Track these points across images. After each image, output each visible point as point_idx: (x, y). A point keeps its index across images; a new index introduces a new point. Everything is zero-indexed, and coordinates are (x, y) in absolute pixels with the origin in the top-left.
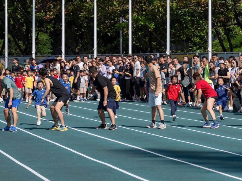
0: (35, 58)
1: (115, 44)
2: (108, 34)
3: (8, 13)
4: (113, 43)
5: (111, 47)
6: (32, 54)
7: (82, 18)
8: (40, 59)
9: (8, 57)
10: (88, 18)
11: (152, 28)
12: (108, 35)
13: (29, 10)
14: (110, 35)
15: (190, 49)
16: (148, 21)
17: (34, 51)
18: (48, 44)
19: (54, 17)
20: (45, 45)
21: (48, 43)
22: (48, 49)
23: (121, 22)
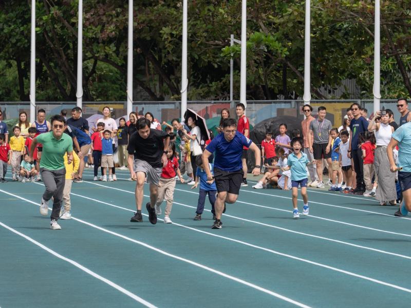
0: (83, 106)
1: (223, 83)
2: (214, 64)
3: (37, 26)
4: (221, 81)
5: (217, 88)
6: (75, 99)
7: (165, 36)
8: (92, 107)
9: (36, 104)
10: (175, 36)
11: (285, 56)
12: (214, 67)
13: (73, 20)
14: (216, 66)
15: (364, 94)
16: (277, 42)
17: (80, 93)
18: (120, 81)
19: (116, 33)
20: (114, 82)
21: (120, 78)
22: (120, 91)
23: (232, 44)
